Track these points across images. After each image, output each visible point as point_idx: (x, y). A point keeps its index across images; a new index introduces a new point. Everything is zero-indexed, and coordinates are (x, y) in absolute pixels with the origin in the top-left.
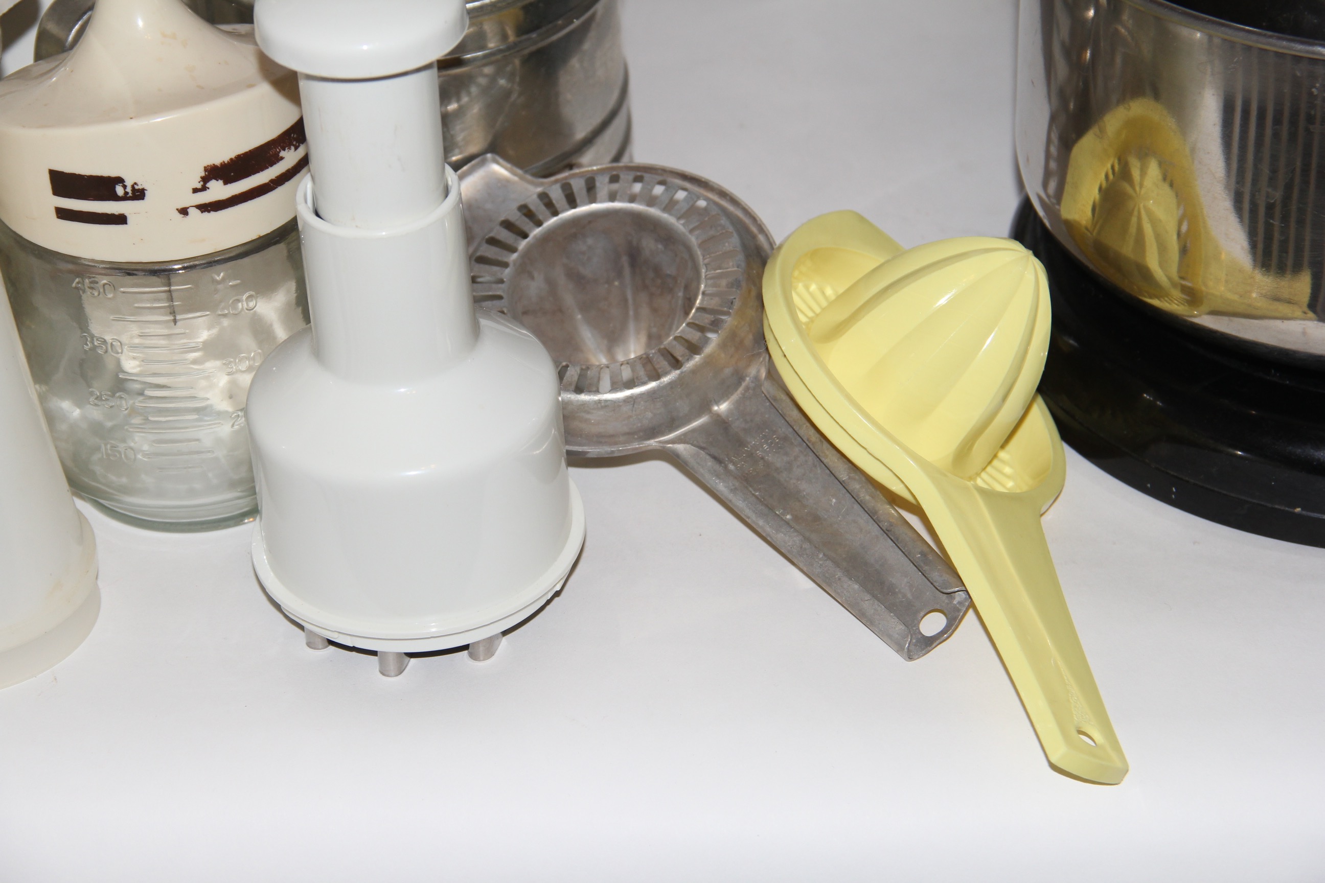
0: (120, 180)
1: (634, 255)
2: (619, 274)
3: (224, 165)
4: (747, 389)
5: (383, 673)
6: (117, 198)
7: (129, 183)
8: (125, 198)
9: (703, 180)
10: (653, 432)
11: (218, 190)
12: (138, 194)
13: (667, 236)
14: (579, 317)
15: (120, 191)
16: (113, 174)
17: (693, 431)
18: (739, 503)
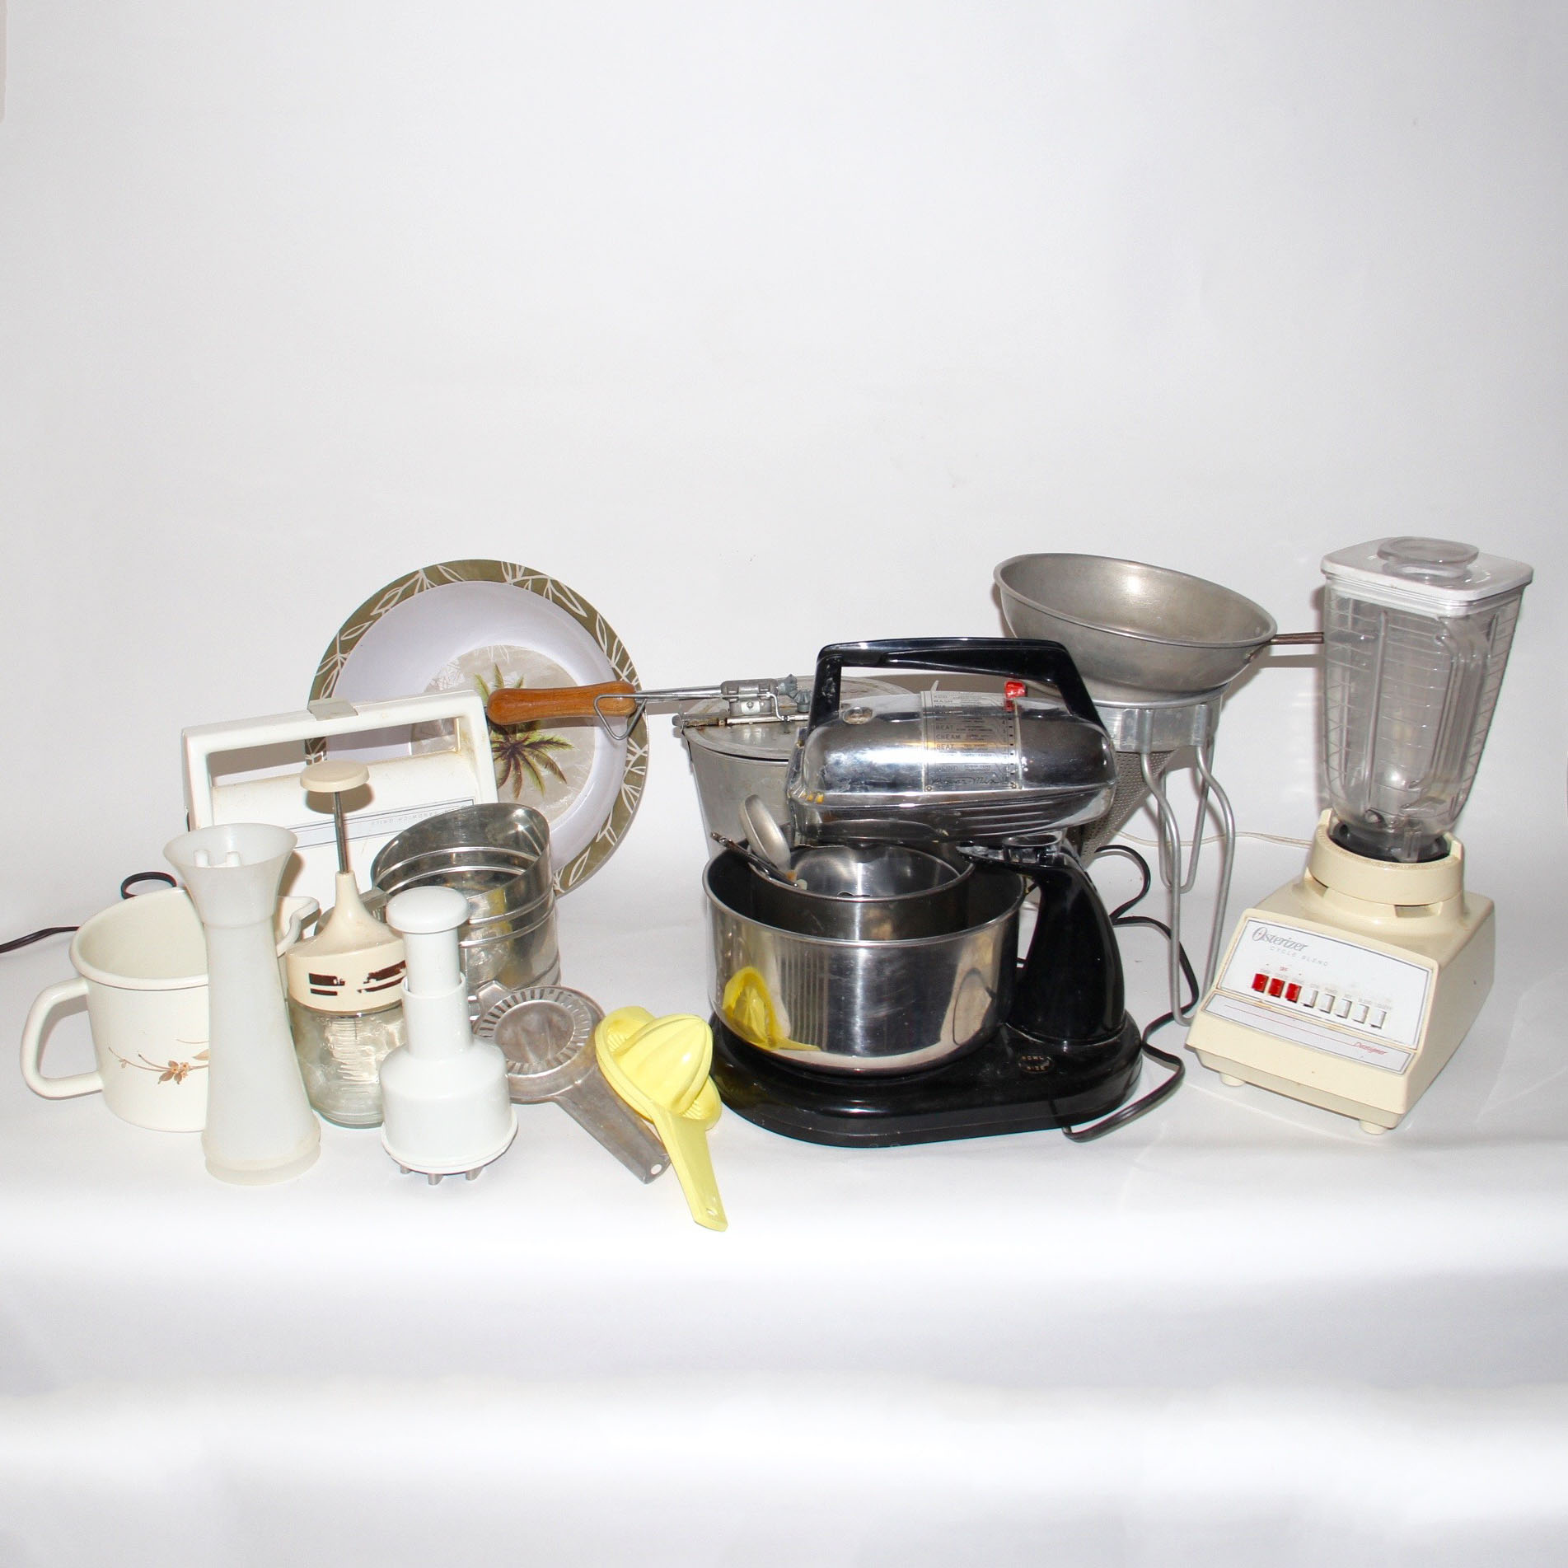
0: (335, 978)
1: (550, 1023)
2: (545, 1032)
3: (376, 973)
4: (590, 1076)
5: (430, 1184)
6: (333, 985)
7: (339, 979)
8: (337, 985)
9: (580, 993)
10: (550, 1091)
11: (374, 983)
12: (342, 983)
13: (562, 1014)
14: (528, 1048)
15: (335, 982)
16: (333, 975)
17: (567, 1091)
18: (582, 1121)
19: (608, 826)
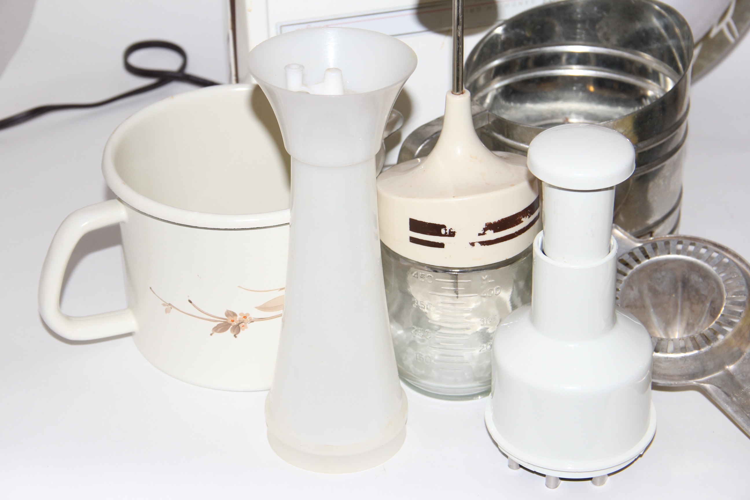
0: (444, 227)
1: (685, 283)
2: (676, 291)
3: (495, 223)
4: (745, 359)
5: (547, 486)
6: (441, 235)
7: (448, 228)
8: (445, 235)
9: (726, 248)
10: (693, 376)
11: (491, 235)
12: (452, 234)
13: (705, 275)
15: (443, 231)
16: (441, 223)
17: (715, 378)
19: (728, 18)
